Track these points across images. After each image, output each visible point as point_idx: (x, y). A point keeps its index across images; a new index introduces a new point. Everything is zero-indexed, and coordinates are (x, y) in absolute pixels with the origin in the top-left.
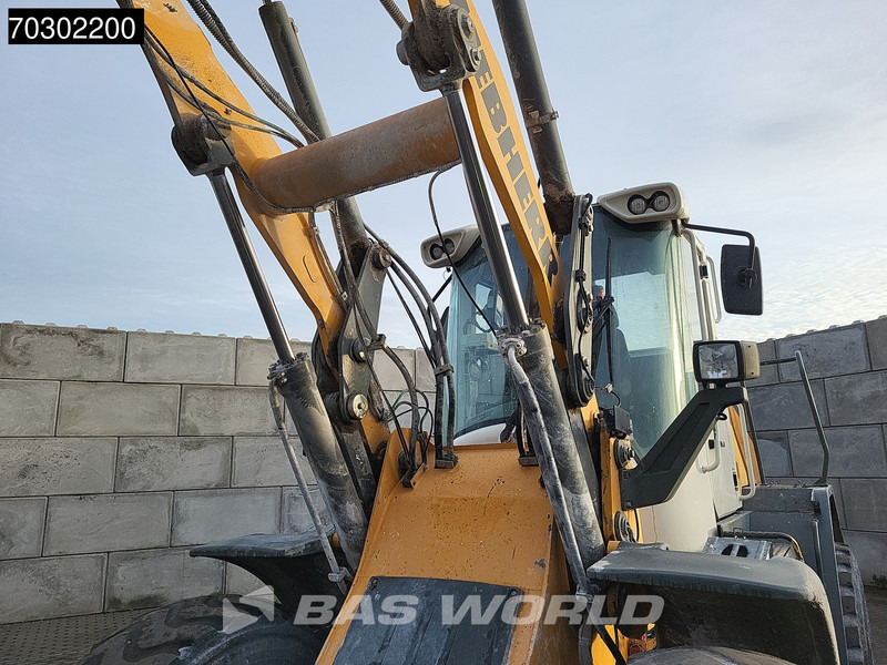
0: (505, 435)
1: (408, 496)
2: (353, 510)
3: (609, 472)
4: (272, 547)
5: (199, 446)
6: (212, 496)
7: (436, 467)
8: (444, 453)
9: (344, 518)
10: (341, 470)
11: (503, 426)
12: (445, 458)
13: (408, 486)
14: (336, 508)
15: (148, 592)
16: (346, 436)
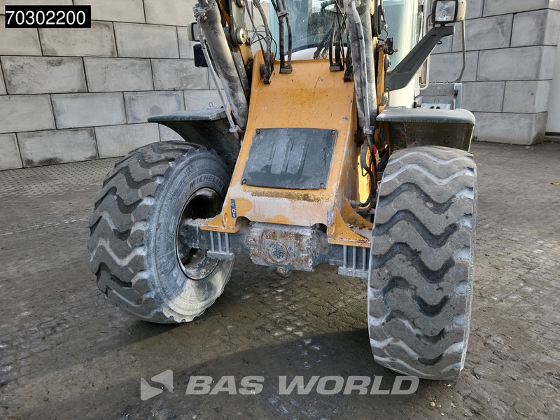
0: (316, 55)
1: (267, 88)
2: (241, 96)
3: (381, 73)
4: (199, 115)
5: (60, 63)
6: (77, 97)
7: (280, 73)
8: (286, 65)
9: (237, 100)
10: (234, 74)
11: (316, 49)
12: (285, 68)
13: (267, 83)
14: (233, 95)
15: (49, 156)
16: (235, 54)
